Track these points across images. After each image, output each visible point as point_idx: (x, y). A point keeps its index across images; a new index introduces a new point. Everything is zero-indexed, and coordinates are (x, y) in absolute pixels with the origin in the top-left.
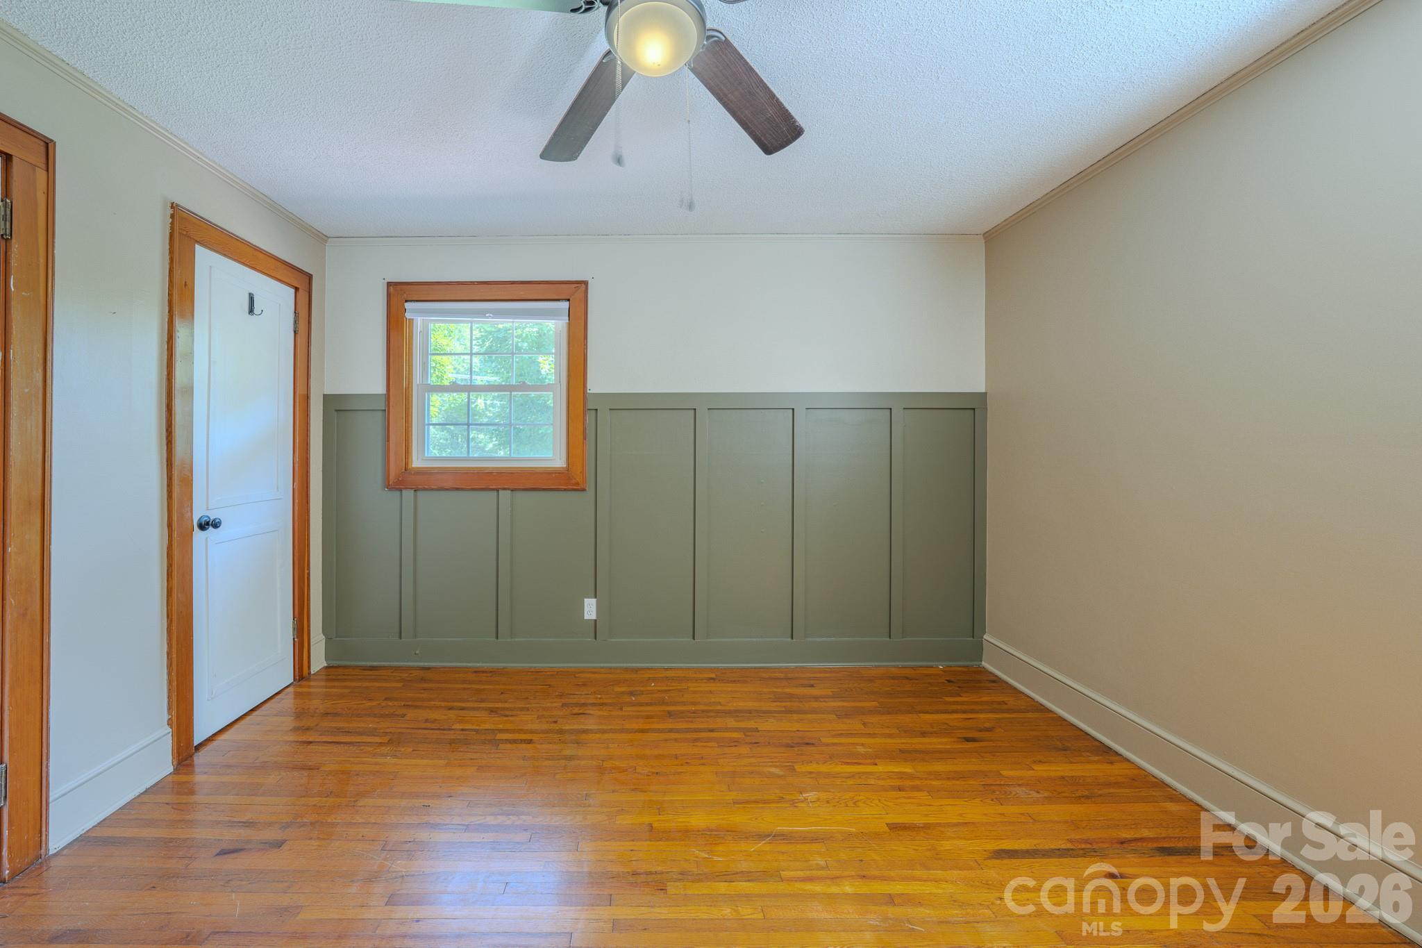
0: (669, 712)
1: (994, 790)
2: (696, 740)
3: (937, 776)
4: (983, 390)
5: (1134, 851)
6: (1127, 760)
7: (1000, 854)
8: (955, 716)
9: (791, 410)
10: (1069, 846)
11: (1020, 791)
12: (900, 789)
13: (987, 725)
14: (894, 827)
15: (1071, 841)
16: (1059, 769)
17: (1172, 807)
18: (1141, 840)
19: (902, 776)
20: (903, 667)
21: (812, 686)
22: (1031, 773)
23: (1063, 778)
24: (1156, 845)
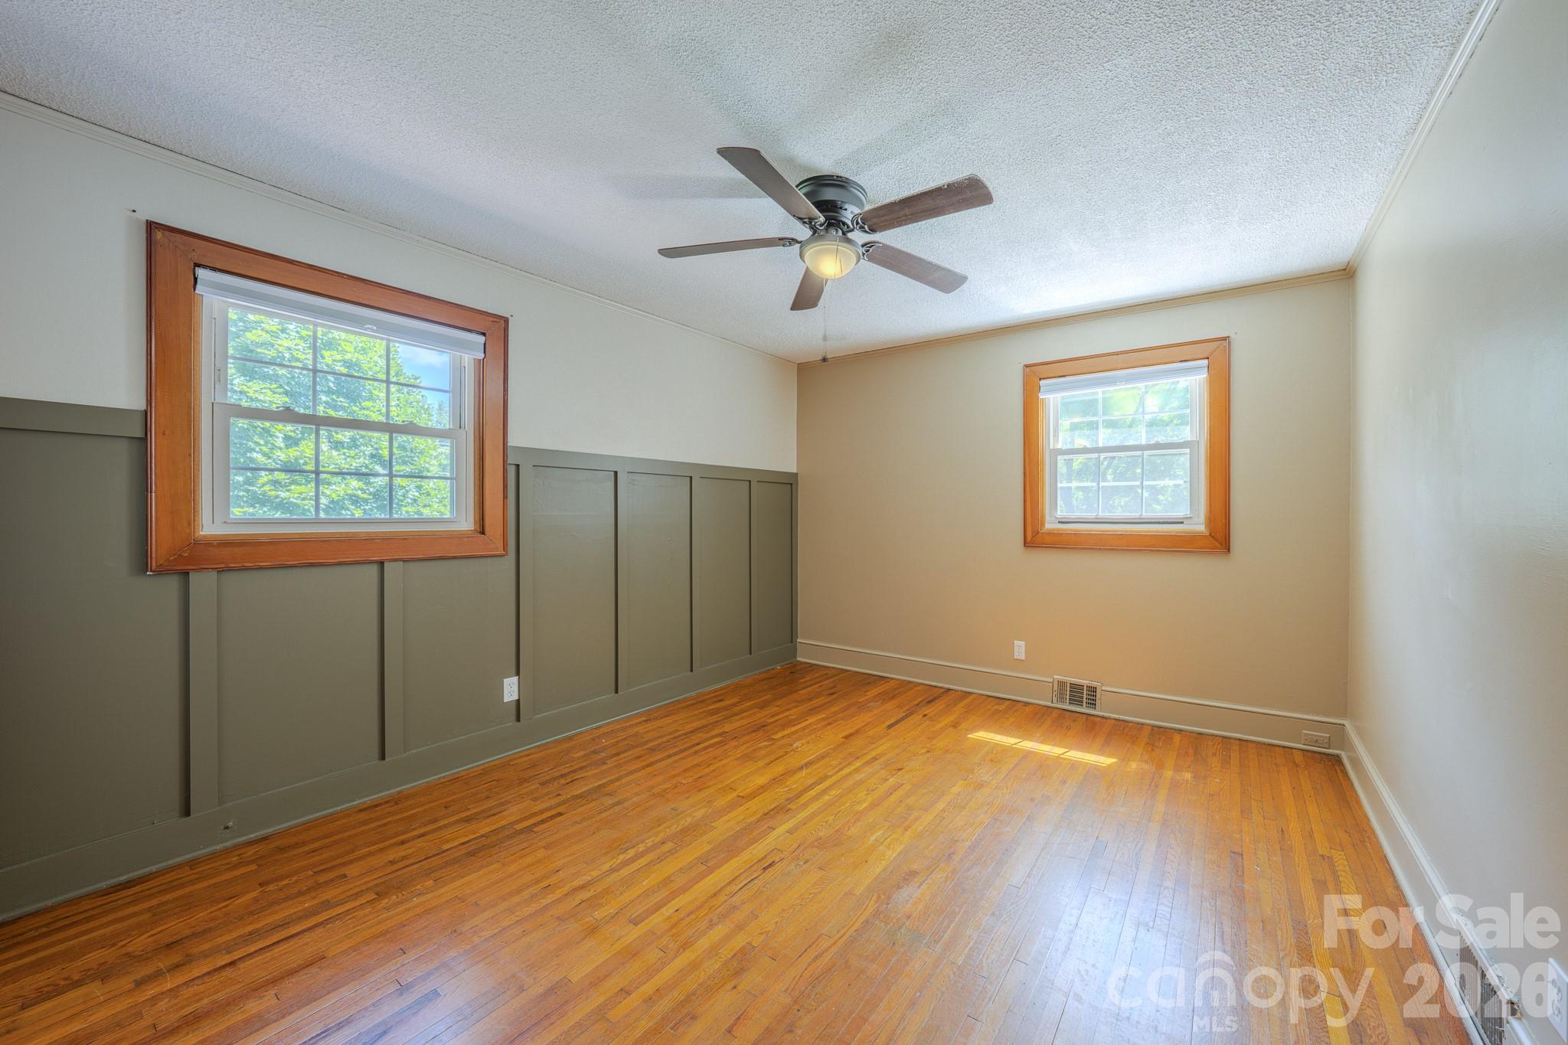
0: (650, 749)
1: (862, 707)
2: (696, 753)
3: (835, 713)
4: (795, 471)
5: (923, 706)
6: (892, 679)
7: (890, 727)
8: (814, 687)
9: (689, 478)
10: (904, 714)
11: (871, 704)
12: (830, 724)
13: (832, 685)
14: (846, 737)
15: (904, 712)
16: (875, 691)
17: (919, 688)
18: (921, 702)
19: (823, 719)
20: (760, 673)
21: (722, 700)
22: (867, 697)
23: (879, 694)
24: (926, 701)
